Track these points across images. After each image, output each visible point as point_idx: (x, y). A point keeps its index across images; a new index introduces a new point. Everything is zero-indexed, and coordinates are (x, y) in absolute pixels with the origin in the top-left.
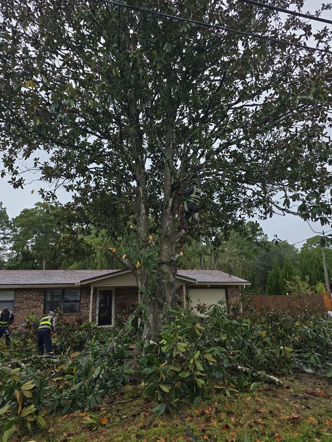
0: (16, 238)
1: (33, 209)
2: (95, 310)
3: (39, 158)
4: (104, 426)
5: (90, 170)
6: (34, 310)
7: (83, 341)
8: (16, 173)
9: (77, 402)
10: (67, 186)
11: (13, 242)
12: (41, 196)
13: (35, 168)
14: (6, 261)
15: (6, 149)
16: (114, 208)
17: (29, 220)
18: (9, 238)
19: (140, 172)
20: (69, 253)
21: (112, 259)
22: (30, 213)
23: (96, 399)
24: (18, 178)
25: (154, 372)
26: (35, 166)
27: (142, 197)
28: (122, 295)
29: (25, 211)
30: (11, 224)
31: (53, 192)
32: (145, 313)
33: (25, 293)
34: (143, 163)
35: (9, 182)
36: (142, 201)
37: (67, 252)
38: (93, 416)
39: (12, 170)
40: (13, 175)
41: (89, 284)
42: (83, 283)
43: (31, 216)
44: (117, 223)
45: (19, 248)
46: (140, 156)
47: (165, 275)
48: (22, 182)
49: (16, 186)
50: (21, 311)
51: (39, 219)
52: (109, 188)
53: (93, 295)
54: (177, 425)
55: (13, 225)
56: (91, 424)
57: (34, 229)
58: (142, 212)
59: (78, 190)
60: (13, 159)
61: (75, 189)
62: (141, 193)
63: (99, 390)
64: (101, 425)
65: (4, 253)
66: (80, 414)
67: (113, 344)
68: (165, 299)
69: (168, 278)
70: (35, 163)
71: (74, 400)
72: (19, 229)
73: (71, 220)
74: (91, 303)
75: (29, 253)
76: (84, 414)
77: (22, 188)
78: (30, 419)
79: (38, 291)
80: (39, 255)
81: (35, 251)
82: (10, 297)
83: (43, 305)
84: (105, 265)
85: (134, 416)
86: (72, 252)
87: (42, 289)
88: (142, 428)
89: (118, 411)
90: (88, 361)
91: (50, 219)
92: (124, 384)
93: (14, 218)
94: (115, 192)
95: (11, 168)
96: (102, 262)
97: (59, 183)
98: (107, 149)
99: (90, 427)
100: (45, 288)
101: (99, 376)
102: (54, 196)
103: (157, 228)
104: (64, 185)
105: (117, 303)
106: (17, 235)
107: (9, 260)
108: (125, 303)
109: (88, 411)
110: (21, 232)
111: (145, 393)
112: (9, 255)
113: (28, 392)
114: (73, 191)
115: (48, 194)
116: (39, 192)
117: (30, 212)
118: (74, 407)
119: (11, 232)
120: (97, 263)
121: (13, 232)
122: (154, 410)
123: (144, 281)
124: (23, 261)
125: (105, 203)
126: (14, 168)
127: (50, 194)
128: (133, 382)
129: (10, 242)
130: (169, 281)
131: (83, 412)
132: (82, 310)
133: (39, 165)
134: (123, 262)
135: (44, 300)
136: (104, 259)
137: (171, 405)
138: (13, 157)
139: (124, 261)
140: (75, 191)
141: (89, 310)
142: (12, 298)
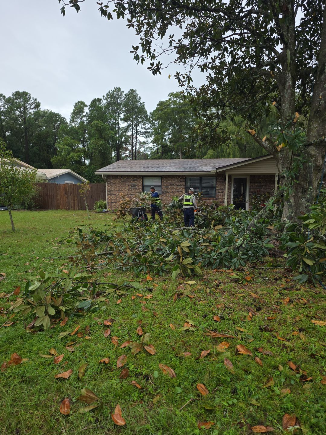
0: (156, 132)
1: (167, 101)
2: (230, 195)
3: (173, 35)
4: (249, 282)
5: (226, 39)
6: (178, 194)
7: (221, 220)
8: (153, 57)
9: (224, 261)
10: (202, 65)
11: (153, 136)
12: (177, 80)
13: (170, 48)
14: (149, 153)
15: (142, 31)
16: (252, 85)
17: (165, 113)
18: (149, 133)
19: (288, 29)
20: (205, 140)
21: (245, 148)
22: (165, 106)
23: (240, 262)
24: (155, 62)
25: (298, 246)
26: (171, 45)
27: (289, 63)
28: (256, 183)
29: (161, 104)
30: (149, 118)
31: (188, 74)
32: (288, 195)
33: (169, 179)
34: (294, 14)
35: (149, 68)
36: (289, 70)
37: (203, 139)
38: (238, 274)
39: (150, 53)
40: (151, 59)
41: (225, 171)
42: (218, 171)
43: (166, 108)
44: (255, 104)
45: (159, 141)
46: (290, 6)
47: (312, 158)
48: (160, 67)
49: (154, 72)
50: (167, 194)
51: (173, 110)
52: (247, 60)
53: (229, 181)
54: (320, 293)
55: (151, 119)
56: (237, 278)
57: (170, 122)
58: (287, 84)
59: (212, 68)
60: (150, 41)
61: (209, 68)
62: (289, 57)
63: (242, 255)
64: (246, 280)
65: (147, 147)
66: (227, 271)
67: (254, 221)
68: (310, 183)
69: (316, 161)
70: (171, 42)
71: (221, 260)
72: (157, 123)
73: (206, 105)
74: (226, 189)
75: (167, 145)
76: (230, 271)
77: (160, 73)
78: (189, 267)
79: (179, 177)
80: (175, 146)
81: (172, 144)
82: (157, 182)
83: (184, 190)
84: (238, 154)
85: (276, 279)
86: (208, 139)
87: (183, 176)
88: (284, 289)
89: (260, 274)
90: (231, 232)
91: (183, 110)
92: (264, 255)
93: (152, 112)
94: (254, 64)
95: (149, 52)
96: (235, 152)
97: (194, 63)
98: (246, 7)
99: (237, 281)
100: (185, 175)
101: (241, 245)
102: (189, 79)
103: (303, 105)
104: (199, 64)
105: (252, 190)
106: (156, 129)
107: (152, 153)
108: (260, 190)
109: (234, 270)
110: (159, 125)
111: (288, 262)
112: (151, 149)
113: (186, 248)
114: (207, 70)
115: (184, 77)
116: (175, 76)
117: (164, 104)
118: (221, 265)
119: (151, 127)
120: (230, 153)
121: (153, 126)
122: (295, 278)
123: (286, 165)
124: (163, 153)
125: (243, 80)
126: (152, 51)
127: (186, 76)
128: (272, 255)
129: (151, 136)
130: (316, 164)
131: (229, 269)
132: (217, 195)
133: (174, 44)
134: (263, 145)
135: (185, 186)
136: (237, 148)
137: (314, 277)
138: (149, 39)
139: (264, 143)
140: (209, 71)
141: (224, 195)
142: (160, 184)
